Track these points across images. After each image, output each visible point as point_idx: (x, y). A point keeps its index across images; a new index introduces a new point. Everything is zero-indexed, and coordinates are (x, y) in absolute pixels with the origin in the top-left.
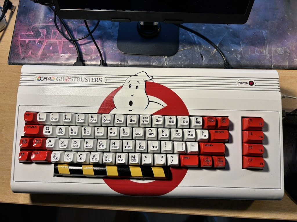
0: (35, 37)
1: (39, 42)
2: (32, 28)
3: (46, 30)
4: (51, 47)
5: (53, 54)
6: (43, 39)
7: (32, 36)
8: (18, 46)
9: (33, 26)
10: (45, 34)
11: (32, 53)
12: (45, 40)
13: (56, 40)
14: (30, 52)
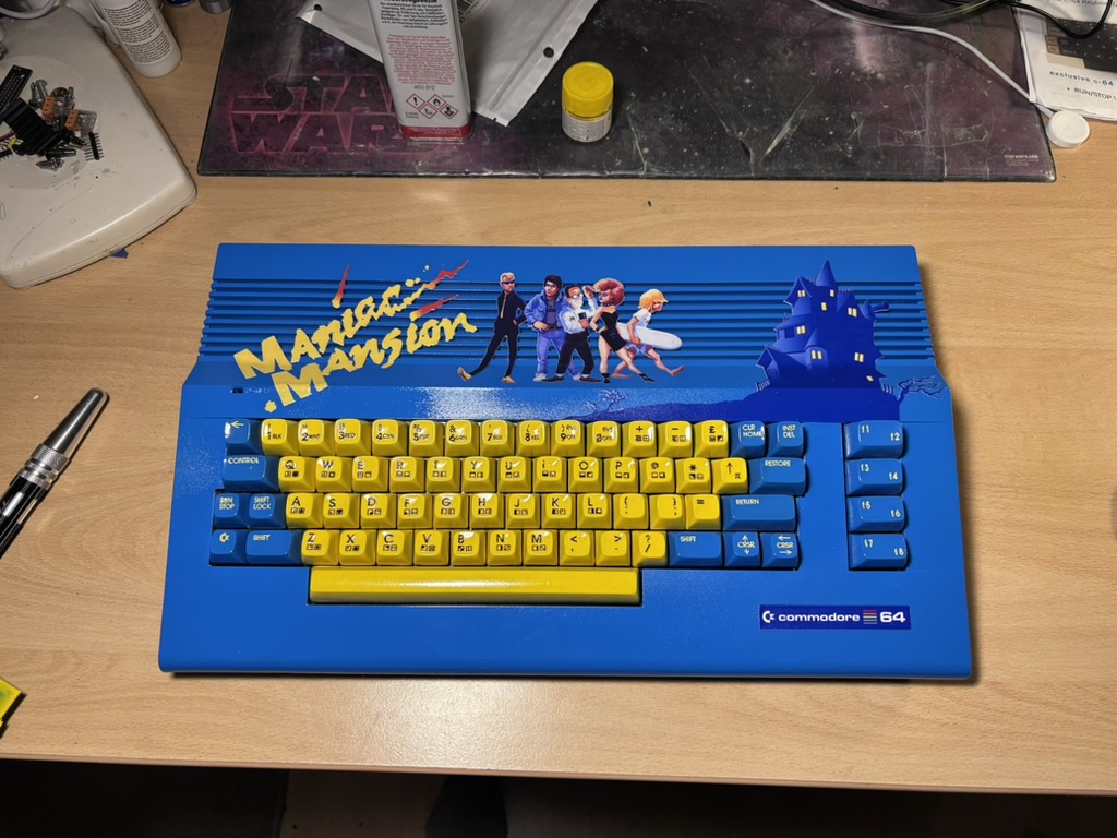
0: (275, 107)
1: (288, 118)
2: (268, 84)
3: (306, 89)
4: (321, 131)
5: (325, 148)
6: (299, 109)
7: (268, 103)
8: (228, 129)
9: (270, 78)
10: (304, 98)
11: (265, 144)
12: (302, 113)
13: (337, 114)
14: (262, 142)
